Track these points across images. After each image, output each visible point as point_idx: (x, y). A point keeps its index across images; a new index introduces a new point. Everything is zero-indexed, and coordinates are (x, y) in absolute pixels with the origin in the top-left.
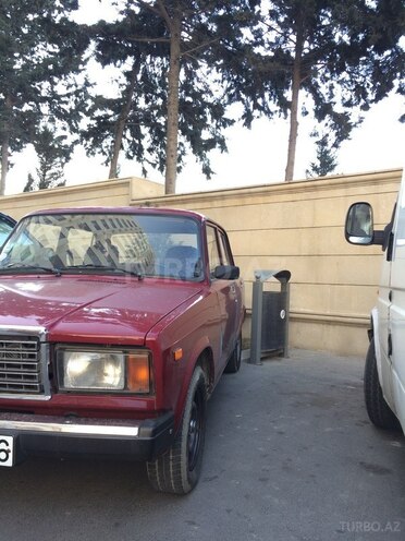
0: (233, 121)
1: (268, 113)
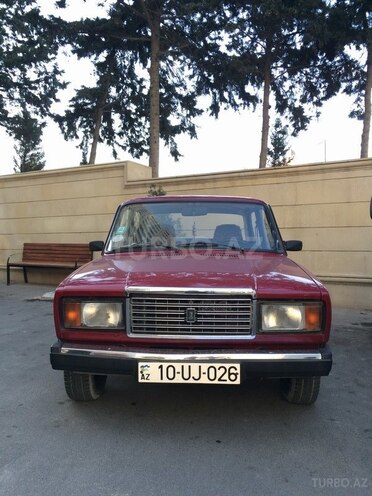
0: (202, 111)
1: (234, 105)
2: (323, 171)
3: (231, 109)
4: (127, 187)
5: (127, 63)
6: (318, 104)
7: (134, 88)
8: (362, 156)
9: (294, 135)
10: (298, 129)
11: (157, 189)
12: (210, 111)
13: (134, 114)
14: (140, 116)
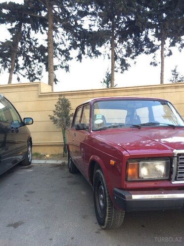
0: (72, 58)
1: (90, 56)
2: (151, 89)
3: (89, 58)
4: (40, 96)
5: (27, 30)
6: (133, 58)
7: (31, 44)
8: (161, 83)
9: (122, 73)
10: (123, 70)
11: (62, 97)
12: (77, 58)
13: (31, 58)
14: (35, 59)
